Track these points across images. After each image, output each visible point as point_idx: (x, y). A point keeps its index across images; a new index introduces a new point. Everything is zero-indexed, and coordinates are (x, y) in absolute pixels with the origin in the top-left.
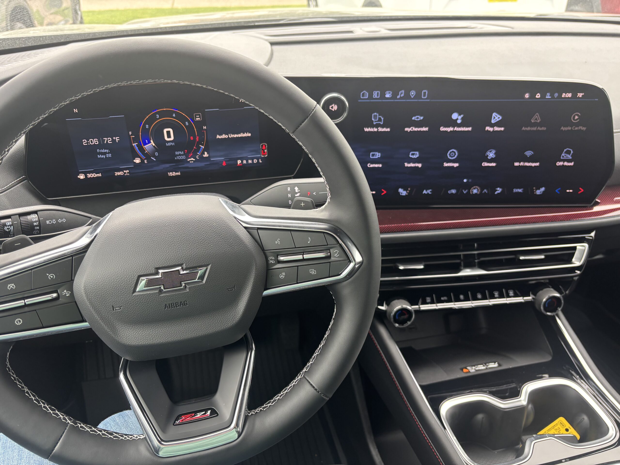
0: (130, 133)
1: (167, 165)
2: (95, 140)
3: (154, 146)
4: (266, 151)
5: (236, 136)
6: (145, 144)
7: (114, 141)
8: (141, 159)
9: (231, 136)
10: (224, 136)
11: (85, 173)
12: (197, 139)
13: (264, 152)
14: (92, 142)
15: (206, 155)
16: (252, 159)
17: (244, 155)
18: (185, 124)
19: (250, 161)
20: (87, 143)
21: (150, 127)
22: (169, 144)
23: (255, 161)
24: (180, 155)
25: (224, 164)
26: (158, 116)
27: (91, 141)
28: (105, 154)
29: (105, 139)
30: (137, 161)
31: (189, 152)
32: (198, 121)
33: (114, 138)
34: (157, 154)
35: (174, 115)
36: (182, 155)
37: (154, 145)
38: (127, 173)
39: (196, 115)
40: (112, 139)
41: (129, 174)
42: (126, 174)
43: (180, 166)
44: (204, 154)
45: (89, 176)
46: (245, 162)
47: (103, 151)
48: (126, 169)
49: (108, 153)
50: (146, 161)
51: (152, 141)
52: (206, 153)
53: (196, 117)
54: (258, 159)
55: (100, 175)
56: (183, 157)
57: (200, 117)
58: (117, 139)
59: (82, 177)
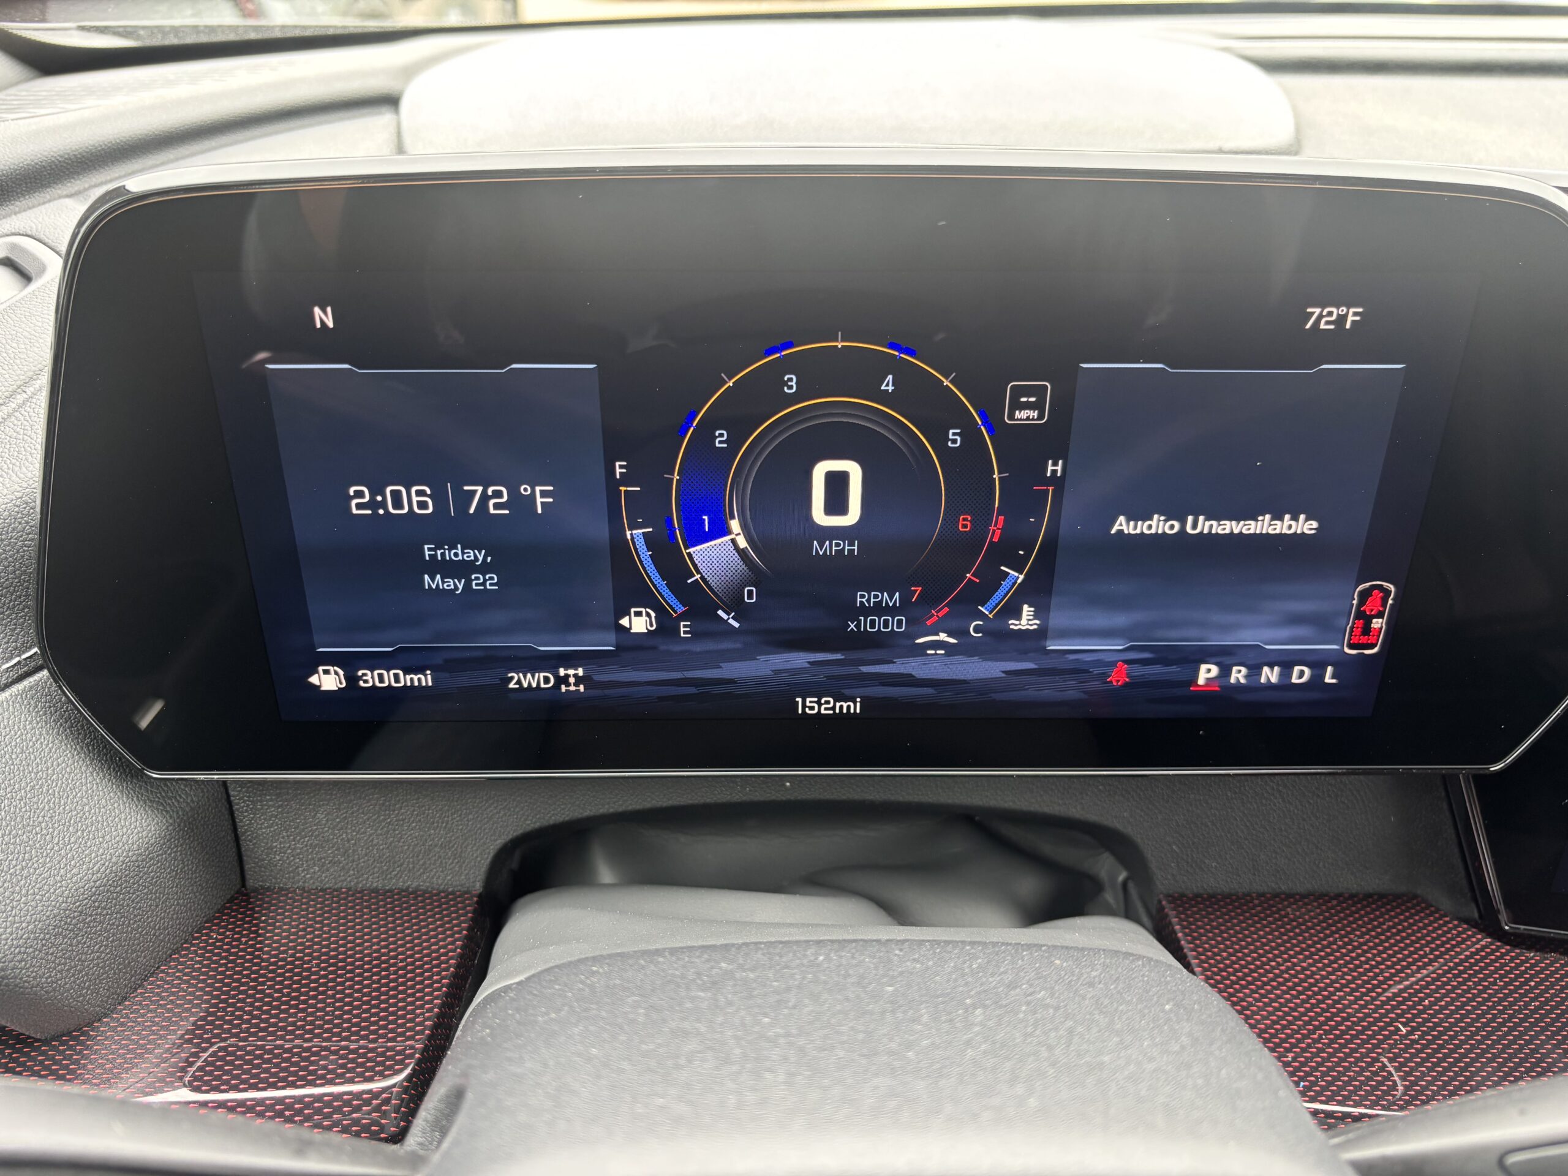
0: (619, 468)
1: (799, 660)
2: (420, 493)
3: (742, 553)
4: (1377, 623)
5: (1228, 527)
6: (697, 537)
7: (520, 505)
8: (660, 611)
9: (1205, 526)
10: (1158, 525)
11: (349, 664)
12: (996, 529)
13: (1367, 630)
14: (398, 504)
15: (1026, 620)
16: (1286, 664)
17: (1246, 637)
18: (939, 441)
19: (1270, 675)
20: (372, 505)
21: (734, 443)
22: (830, 547)
23: (1300, 675)
24: (879, 609)
25: (1117, 678)
26: (792, 381)
27: (396, 495)
28: (462, 570)
29: (475, 492)
30: (639, 623)
31: (930, 599)
32: (1026, 429)
33: (525, 490)
34: (750, 595)
35: (888, 385)
36: (892, 611)
37: (742, 543)
38: (572, 680)
39: (1018, 392)
40: (514, 492)
41: (582, 688)
42: (568, 685)
43: (865, 669)
44: (1018, 616)
45: (369, 678)
46: (1239, 675)
47: (458, 554)
48: (569, 659)
49: (484, 569)
50: (683, 628)
51: (735, 525)
52: (1027, 610)
53: (1017, 405)
54: (1317, 664)
55: (426, 679)
56: (896, 624)
57: (1039, 406)
58: (541, 496)
59: (329, 680)
